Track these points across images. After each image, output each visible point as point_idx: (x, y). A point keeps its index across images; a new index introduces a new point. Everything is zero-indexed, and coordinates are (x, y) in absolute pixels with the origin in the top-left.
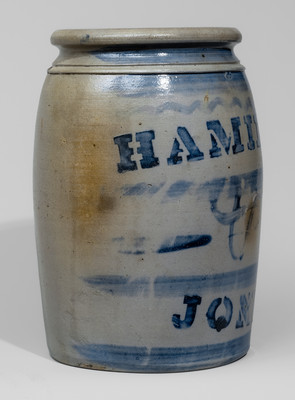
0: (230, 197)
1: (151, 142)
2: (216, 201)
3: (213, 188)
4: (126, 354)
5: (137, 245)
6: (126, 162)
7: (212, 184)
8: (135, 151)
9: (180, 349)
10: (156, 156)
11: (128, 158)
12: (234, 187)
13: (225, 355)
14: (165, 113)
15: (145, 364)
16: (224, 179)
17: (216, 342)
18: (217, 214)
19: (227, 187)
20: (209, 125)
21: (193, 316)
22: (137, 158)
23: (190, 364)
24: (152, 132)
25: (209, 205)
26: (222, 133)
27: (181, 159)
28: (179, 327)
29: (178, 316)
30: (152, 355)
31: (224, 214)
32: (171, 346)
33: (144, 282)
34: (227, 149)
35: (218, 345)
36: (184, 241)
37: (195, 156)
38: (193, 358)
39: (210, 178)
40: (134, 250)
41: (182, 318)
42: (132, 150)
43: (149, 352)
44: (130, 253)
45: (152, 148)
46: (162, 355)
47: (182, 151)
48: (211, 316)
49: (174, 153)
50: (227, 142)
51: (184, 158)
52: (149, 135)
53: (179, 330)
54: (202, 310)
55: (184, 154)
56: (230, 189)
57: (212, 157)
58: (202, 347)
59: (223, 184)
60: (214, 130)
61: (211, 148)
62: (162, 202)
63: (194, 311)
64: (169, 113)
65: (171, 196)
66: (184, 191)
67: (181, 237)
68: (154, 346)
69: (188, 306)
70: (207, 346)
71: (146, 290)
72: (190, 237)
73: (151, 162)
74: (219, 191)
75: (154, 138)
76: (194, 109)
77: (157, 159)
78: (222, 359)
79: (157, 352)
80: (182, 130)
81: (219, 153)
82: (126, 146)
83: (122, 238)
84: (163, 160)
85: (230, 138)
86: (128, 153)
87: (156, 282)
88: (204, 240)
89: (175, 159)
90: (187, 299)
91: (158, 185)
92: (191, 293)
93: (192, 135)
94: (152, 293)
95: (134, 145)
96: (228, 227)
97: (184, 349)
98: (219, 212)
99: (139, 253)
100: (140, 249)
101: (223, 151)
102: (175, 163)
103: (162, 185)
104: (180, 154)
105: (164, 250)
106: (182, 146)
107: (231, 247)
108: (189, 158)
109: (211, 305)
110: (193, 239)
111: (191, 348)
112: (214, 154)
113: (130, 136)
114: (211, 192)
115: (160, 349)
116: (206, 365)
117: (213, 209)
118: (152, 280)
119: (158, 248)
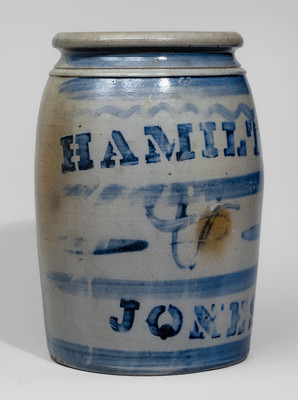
0: (171, 204)
1: (87, 144)
2: (152, 207)
3: (148, 193)
4: (73, 351)
5: (76, 245)
6: (67, 163)
7: (147, 190)
8: (75, 152)
9: (119, 352)
10: (91, 158)
11: (69, 159)
12: (176, 194)
13: (175, 365)
14: (102, 116)
15: (89, 362)
16: (162, 186)
17: (161, 350)
18: (154, 220)
19: (166, 194)
20: (147, 130)
21: (131, 321)
22: (76, 159)
23: (132, 368)
24: (89, 135)
25: (144, 211)
26: (162, 139)
27: (114, 162)
28: (117, 330)
29: (116, 319)
30: (94, 355)
31: (163, 221)
32: (111, 348)
33: (84, 282)
34: (169, 156)
35: (165, 353)
36: (117, 245)
37: (129, 160)
38: (134, 363)
39: (145, 183)
40: (75, 250)
41: (120, 321)
42: (72, 151)
43: (91, 351)
44: (71, 252)
45: (88, 150)
46: (103, 356)
47: (115, 154)
48: (152, 324)
49: (108, 156)
50: (169, 149)
51: (117, 162)
52: (86, 137)
53: (117, 333)
54: (141, 316)
55: (117, 158)
56: (171, 197)
57: (148, 162)
58: (143, 353)
59: (161, 191)
60: (153, 136)
61: (148, 153)
62: (96, 205)
63: (133, 316)
64: (106, 116)
65: (103, 198)
66: (116, 195)
67: (115, 240)
68: (95, 346)
69: (126, 310)
70: (150, 353)
71: (86, 290)
72: (124, 241)
73: (87, 164)
74: (156, 197)
75: (90, 141)
76: (131, 114)
77: (92, 162)
78: (171, 368)
79: (98, 352)
80: (117, 134)
81: (157, 159)
82: (68, 147)
83: (66, 237)
84: (97, 163)
85: (174, 144)
86: (69, 154)
87: (93, 283)
88: (139, 246)
89: (108, 163)
90: (124, 303)
91: (92, 187)
92: (128, 298)
93: (126, 140)
94: (90, 293)
95: (74, 146)
96: (170, 235)
97: (123, 352)
98: (156, 218)
99: (78, 253)
100: (79, 249)
101: (163, 157)
102: (108, 167)
103: (96, 187)
104: (113, 158)
105: (99, 252)
106: (116, 150)
107: (175, 255)
108: (122, 162)
109: (152, 312)
110: (127, 244)
111: (131, 353)
112: (150, 160)
113: (71, 137)
114: (146, 197)
115: (101, 350)
116: (151, 372)
117: (149, 214)
118: (90, 281)
119: (93, 249)
